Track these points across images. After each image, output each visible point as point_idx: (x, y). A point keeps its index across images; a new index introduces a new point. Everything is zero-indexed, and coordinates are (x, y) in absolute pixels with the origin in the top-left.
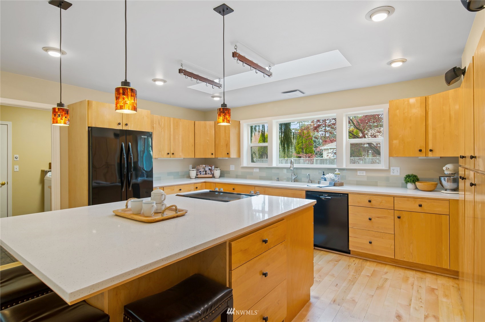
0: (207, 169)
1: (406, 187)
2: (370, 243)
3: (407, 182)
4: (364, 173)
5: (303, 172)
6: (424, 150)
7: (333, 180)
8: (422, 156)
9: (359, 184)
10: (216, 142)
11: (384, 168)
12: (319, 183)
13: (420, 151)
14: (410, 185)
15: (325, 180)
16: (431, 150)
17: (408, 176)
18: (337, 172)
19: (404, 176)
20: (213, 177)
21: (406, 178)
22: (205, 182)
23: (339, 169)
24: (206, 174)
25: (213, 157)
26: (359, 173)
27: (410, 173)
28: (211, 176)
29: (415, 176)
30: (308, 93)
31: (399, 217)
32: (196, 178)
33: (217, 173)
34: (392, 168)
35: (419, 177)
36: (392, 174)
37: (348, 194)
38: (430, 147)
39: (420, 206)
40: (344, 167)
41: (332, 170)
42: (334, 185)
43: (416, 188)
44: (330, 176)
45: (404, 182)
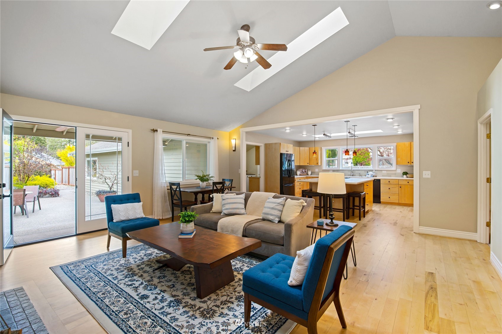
0: (303, 171)
1: (403, 177)
2: (389, 198)
3: (403, 175)
4: (385, 172)
5: (356, 172)
6: (410, 162)
7: (372, 175)
8: (409, 164)
9: (383, 176)
10: (310, 158)
11: (394, 170)
12: (365, 176)
13: (408, 162)
14: (405, 176)
15: (368, 175)
16: (412, 162)
17: (404, 172)
18: (374, 171)
19: (402, 172)
20: (308, 175)
21: (403, 173)
22: (306, 177)
23: (375, 170)
24: (303, 173)
25: (308, 165)
26: (383, 172)
27: (404, 171)
28: (306, 174)
29: (407, 172)
30: (359, 137)
31: (400, 187)
32: (300, 175)
33: (310, 173)
34: (397, 169)
35: (408, 173)
36: (397, 172)
37: (380, 180)
38: (412, 161)
39: (408, 182)
40: (376, 169)
41: (372, 171)
42: (373, 177)
43: (407, 177)
44: (370, 173)
45: (402, 175)
